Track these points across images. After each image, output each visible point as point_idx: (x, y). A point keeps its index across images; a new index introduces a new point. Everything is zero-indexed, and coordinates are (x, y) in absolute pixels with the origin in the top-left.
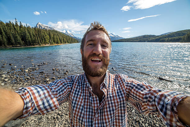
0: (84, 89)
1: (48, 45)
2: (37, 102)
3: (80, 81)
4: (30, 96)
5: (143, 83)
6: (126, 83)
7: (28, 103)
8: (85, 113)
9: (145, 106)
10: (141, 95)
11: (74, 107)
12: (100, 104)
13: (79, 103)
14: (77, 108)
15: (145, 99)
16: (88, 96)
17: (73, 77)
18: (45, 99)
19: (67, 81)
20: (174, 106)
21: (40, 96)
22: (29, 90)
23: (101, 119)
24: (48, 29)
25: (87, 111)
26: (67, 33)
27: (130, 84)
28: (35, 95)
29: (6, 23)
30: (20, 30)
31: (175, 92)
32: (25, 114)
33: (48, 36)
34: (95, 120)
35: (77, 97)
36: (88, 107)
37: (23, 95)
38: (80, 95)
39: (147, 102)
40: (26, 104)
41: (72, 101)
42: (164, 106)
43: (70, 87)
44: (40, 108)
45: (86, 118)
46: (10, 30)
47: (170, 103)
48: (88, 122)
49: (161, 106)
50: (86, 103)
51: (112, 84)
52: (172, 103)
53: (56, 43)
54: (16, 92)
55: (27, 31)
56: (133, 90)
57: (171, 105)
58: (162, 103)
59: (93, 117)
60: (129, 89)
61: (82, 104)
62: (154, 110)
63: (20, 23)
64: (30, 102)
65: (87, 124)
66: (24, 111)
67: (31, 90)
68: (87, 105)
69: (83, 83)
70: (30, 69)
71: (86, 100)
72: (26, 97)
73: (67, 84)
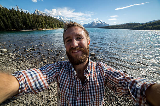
0: (70, 73)
1: (45, 29)
2: (30, 83)
3: (67, 66)
4: (24, 78)
5: (119, 71)
6: (105, 70)
7: (23, 84)
8: (70, 93)
9: (119, 90)
10: (117, 81)
11: (61, 87)
12: (83, 87)
13: (66, 85)
14: (63, 88)
15: (120, 84)
16: (73, 80)
17: (61, 63)
18: (37, 81)
19: (56, 66)
20: (143, 91)
21: (33, 78)
22: (23, 73)
23: (82, 98)
24: (44, 15)
25: (71, 92)
26: (61, 19)
27: (109, 71)
28: (29, 78)
29: (10, 9)
30: (21, 16)
31: (145, 80)
32: (20, 93)
33: (44, 22)
34: (78, 100)
35: (64, 80)
36: (73, 88)
37: (18, 78)
38: (67, 79)
39: (121, 87)
40: (21, 85)
41: (59, 82)
42: (135, 90)
43: (58, 71)
44: (33, 88)
45: (71, 97)
46: (13, 16)
47: (140, 88)
48: (72, 100)
49: (133, 91)
50: (71, 85)
51: (94, 71)
52: (141, 88)
53: (52, 28)
54: (13, 75)
55: (27, 17)
56: (110, 77)
57: (141, 90)
58: (133, 88)
59: (76, 97)
60: (107, 76)
61: (68, 86)
62: (126, 93)
63: (21, 9)
64: (24, 84)
65: (71, 102)
66: (19, 91)
67: (25, 74)
68: (72, 87)
69: (69, 68)
70: (30, 49)
71: (71, 83)
72: (21, 79)
73: (56, 69)
